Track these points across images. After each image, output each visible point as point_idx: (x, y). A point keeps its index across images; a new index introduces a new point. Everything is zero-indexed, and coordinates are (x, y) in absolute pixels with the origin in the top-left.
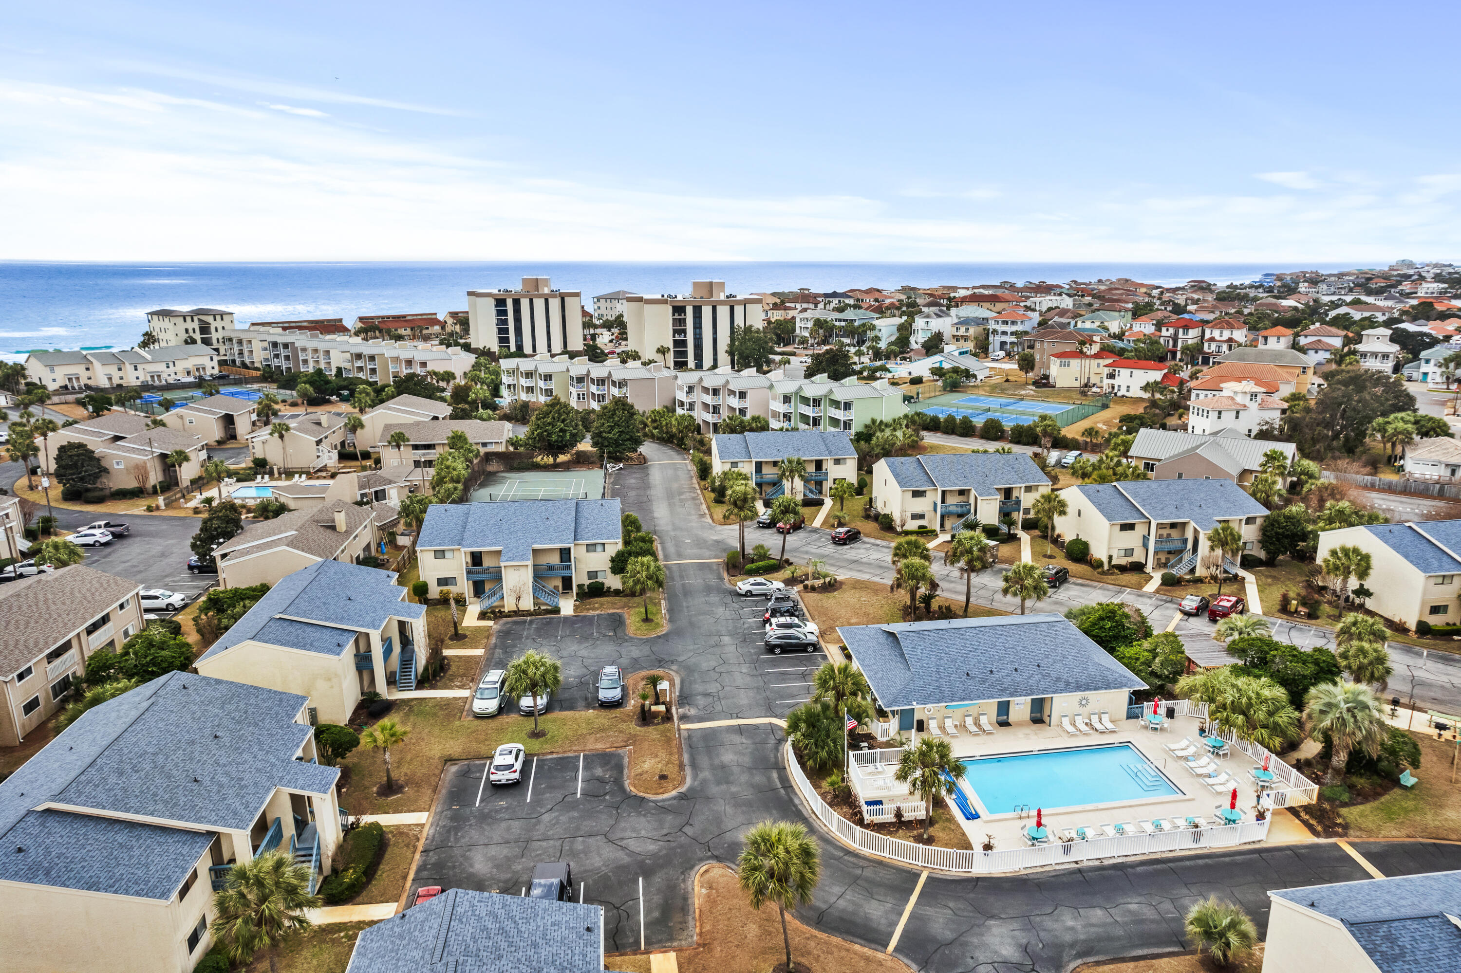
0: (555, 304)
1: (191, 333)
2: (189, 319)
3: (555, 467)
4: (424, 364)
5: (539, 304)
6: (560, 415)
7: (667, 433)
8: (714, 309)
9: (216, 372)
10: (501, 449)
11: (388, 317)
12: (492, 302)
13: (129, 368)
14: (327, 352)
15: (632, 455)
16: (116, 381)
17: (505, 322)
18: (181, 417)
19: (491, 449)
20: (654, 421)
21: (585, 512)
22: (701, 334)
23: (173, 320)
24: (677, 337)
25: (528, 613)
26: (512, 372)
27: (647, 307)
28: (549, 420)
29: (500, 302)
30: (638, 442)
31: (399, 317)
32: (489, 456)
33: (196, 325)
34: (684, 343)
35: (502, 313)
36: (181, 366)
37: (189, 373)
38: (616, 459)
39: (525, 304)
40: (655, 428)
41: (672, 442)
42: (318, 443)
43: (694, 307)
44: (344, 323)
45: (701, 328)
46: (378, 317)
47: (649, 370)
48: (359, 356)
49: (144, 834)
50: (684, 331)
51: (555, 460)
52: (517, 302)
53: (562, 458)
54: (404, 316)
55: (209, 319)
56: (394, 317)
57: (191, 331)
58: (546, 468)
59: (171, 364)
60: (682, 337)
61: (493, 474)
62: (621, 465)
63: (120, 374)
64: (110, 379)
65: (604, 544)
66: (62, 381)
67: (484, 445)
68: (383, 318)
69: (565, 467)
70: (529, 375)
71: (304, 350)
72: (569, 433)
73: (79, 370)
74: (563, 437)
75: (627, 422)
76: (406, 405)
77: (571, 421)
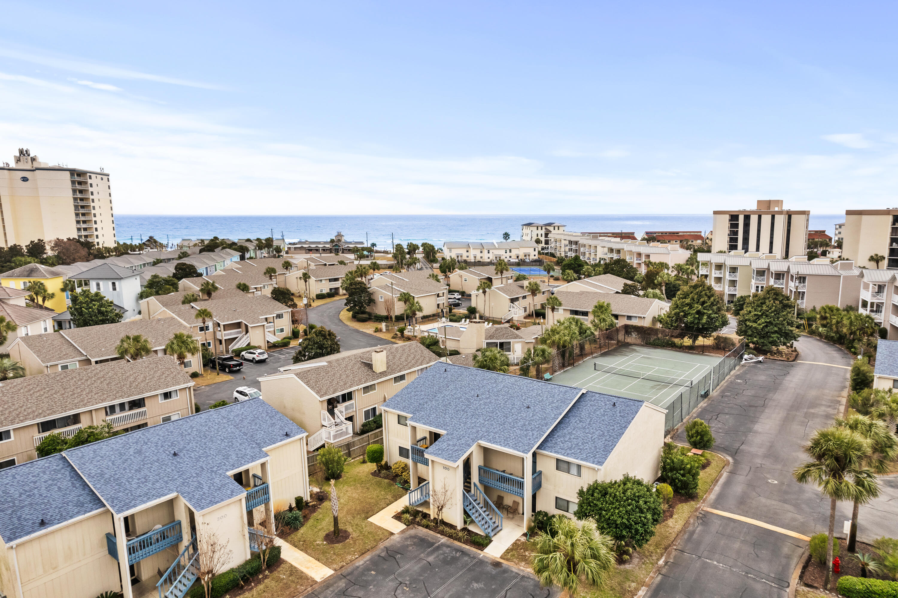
0: (780, 220)
2: (540, 228)
3: (691, 349)
4: (648, 256)
5: (766, 220)
6: (700, 296)
7: (837, 332)
9: (536, 257)
10: (647, 323)
11: (666, 233)
12: (727, 217)
13: (485, 251)
14: (596, 247)
15: (782, 348)
16: (478, 259)
17: (736, 233)
18: (461, 276)
19: (634, 322)
20: (824, 318)
23: (532, 228)
24: (895, 246)
26: (705, 264)
27: (864, 217)
28: (688, 301)
29: (734, 217)
30: (789, 337)
31: (674, 233)
32: (628, 329)
33: (543, 232)
35: (734, 226)
36: (514, 252)
37: (518, 257)
38: (759, 350)
39: (754, 219)
40: (824, 326)
41: (841, 344)
42: (513, 300)
44: (635, 235)
46: (659, 232)
47: (835, 268)
48: (611, 250)
51: (694, 341)
52: (747, 218)
53: (701, 341)
54: (678, 233)
55: (551, 228)
56: (670, 233)
57: (539, 236)
58: (682, 348)
59: (508, 251)
61: (627, 345)
62: (761, 358)
63: (481, 255)
64: (475, 257)
65: (579, 467)
66: (454, 257)
67: (629, 318)
68: (662, 233)
69: (703, 350)
70: (719, 267)
71: (585, 246)
72: (709, 317)
73: (463, 252)
74: (699, 319)
75: (777, 312)
76: (599, 281)
77: (712, 304)
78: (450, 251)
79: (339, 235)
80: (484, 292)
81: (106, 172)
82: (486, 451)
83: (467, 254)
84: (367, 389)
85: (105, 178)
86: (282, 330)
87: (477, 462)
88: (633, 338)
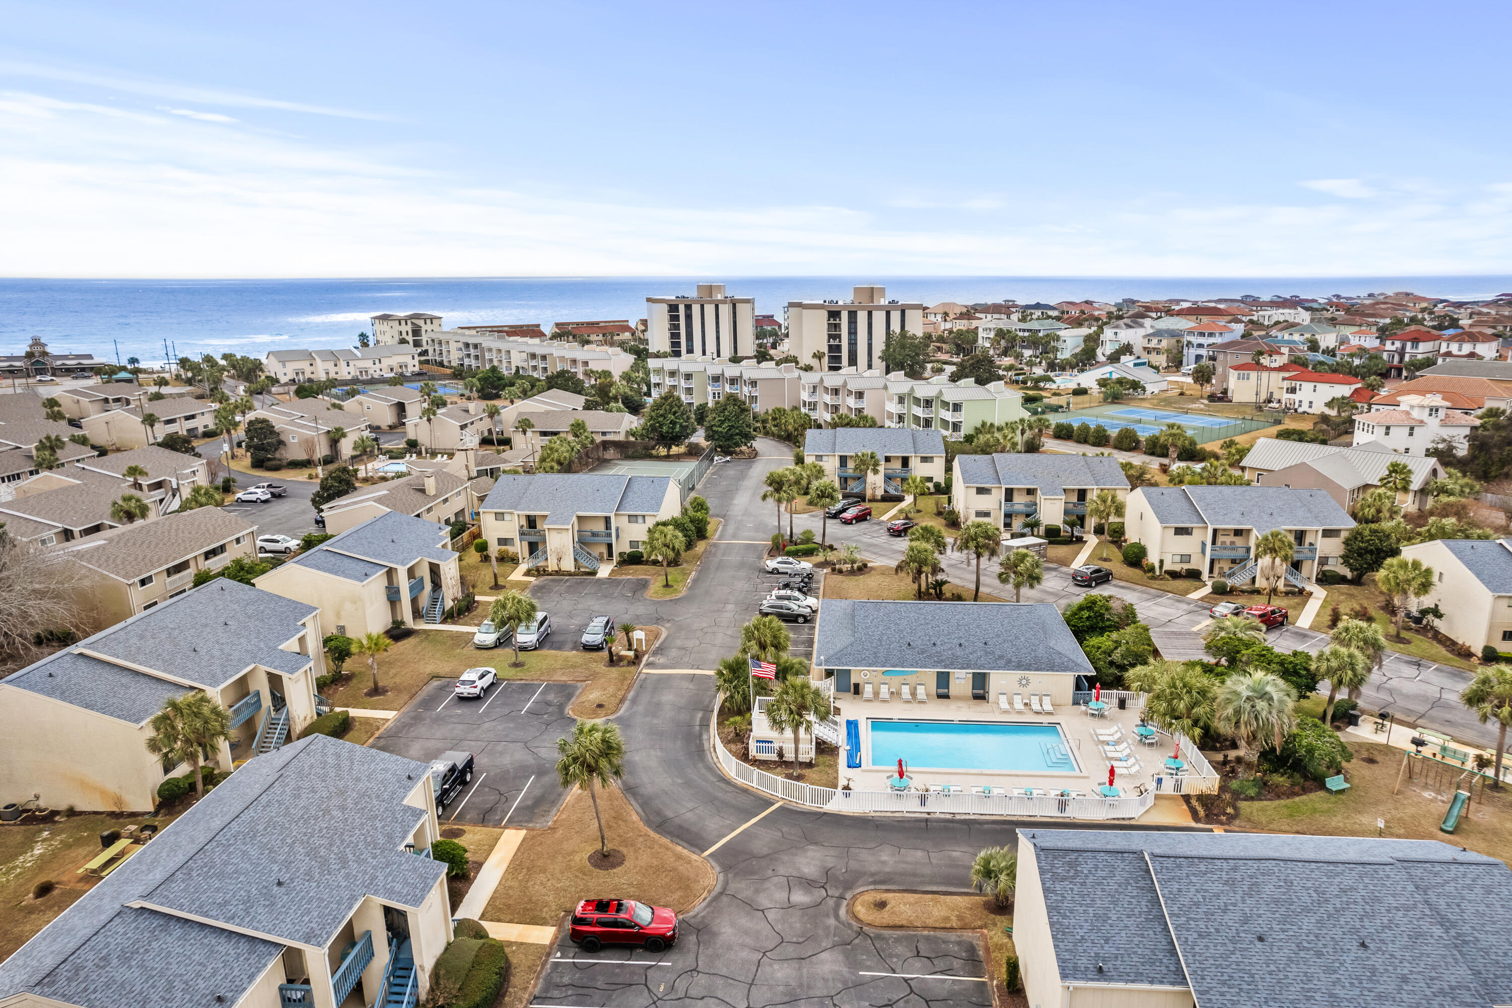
0: (725, 310)
1: (404, 335)
2: (403, 322)
3: (668, 457)
4: (586, 363)
5: (710, 309)
6: (671, 407)
7: (786, 430)
8: (870, 314)
9: (417, 369)
10: (621, 437)
11: (582, 324)
12: (665, 307)
13: (343, 364)
14: (509, 352)
15: (744, 448)
16: (331, 375)
17: (677, 327)
18: (361, 404)
19: (610, 437)
20: (774, 419)
21: (635, 487)
22: (856, 340)
23: (391, 323)
24: (832, 342)
25: (570, 574)
26: (658, 371)
27: (805, 312)
28: (661, 412)
29: (673, 308)
30: (748, 437)
31: (592, 323)
32: (606, 445)
33: (409, 328)
34: (838, 348)
35: (674, 318)
36: (386, 363)
37: (392, 370)
38: (726, 452)
39: (696, 309)
40: (775, 426)
41: (789, 440)
42: (463, 427)
43: (850, 313)
44: (542, 328)
45: (855, 333)
46: (573, 323)
47: (780, 371)
48: (533, 356)
49: (143, 680)
50: (839, 337)
51: (669, 451)
52: (688, 307)
53: (675, 450)
54: (598, 323)
55: (421, 323)
56: (588, 323)
57: (404, 333)
58: (658, 458)
59: (376, 361)
60: (837, 342)
61: (608, 461)
62: (728, 458)
63: (336, 369)
64: (327, 373)
65: (644, 516)
66: (291, 375)
67: (604, 434)
68: (577, 324)
69: (678, 457)
70: (672, 374)
71: (490, 350)
72: (681, 426)
73: (304, 365)
74: (673, 428)
75: (737, 416)
77: (683, 414)
78: (284, 366)
79: (36, 342)
80: (429, 420)
83: (312, 369)
88: (611, 453)
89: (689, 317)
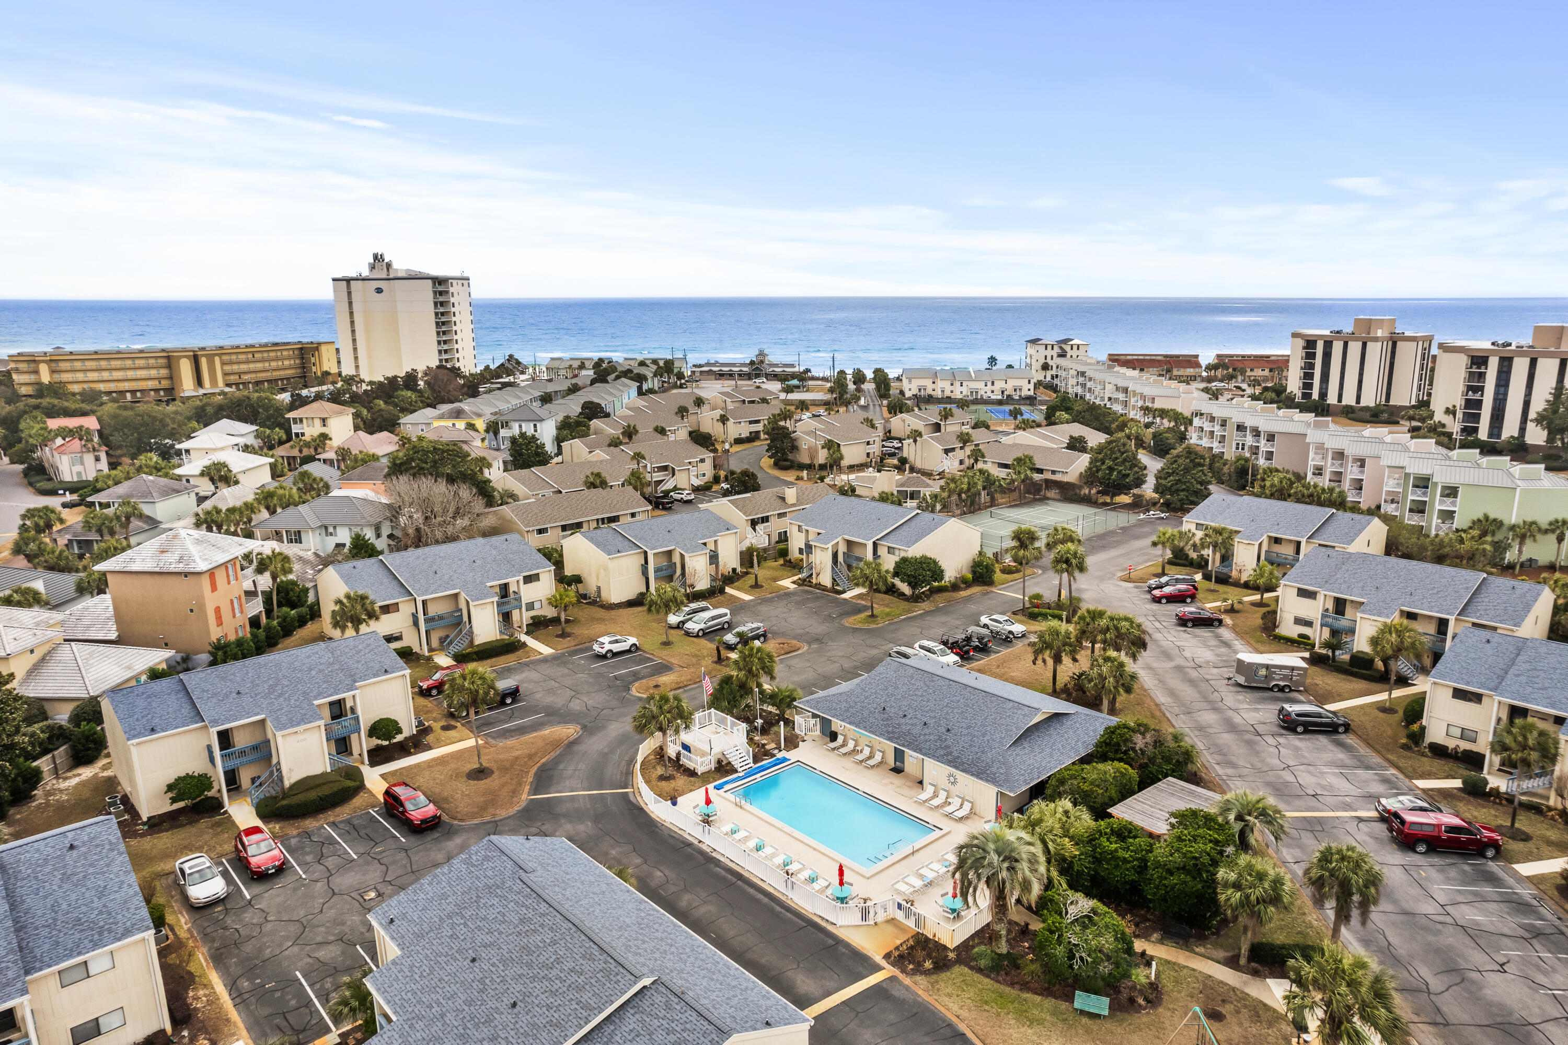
1: (1049, 360)
2: (1049, 347)
3: (1113, 507)
5: (1355, 348)
6: (1113, 452)
8: (1533, 362)
10: (1068, 479)
11: (1249, 356)
12: (1300, 343)
17: (1312, 366)
21: (915, 521)
22: (1506, 394)
23: (1037, 347)
24: (1471, 395)
26: (1200, 414)
27: (1444, 356)
29: (1310, 344)
32: (1050, 484)
33: (1055, 353)
34: (1478, 404)
35: (1311, 356)
36: (999, 385)
37: (1003, 392)
38: (1167, 507)
39: (1337, 348)
42: (947, 451)
43: (1502, 359)
45: (1507, 386)
50: (1481, 389)
51: (1113, 499)
52: (1328, 345)
53: (1119, 499)
54: (1268, 357)
55: (1067, 348)
57: (1049, 358)
58: (1101, 505)
59: (989, 384)
60: (1477, 396)
61: (1047, 499)
62: (1165, 515)
66: (915, 391)
67: (1054, 472)
68: (1243, 356)
69: (1121, 507)
73: (928, 383)
74: (1111, 474)
76: (1055, 432)
78: (910, 382)
80: (915, 441)
81: (466, 275)
82: (849, 543)
83: (934, 386)
84: (780, 515)
85: (465, 282)
86: (704, 475)
87: (842, 549)
88: (1052, 493)
89: (1327, 356)
